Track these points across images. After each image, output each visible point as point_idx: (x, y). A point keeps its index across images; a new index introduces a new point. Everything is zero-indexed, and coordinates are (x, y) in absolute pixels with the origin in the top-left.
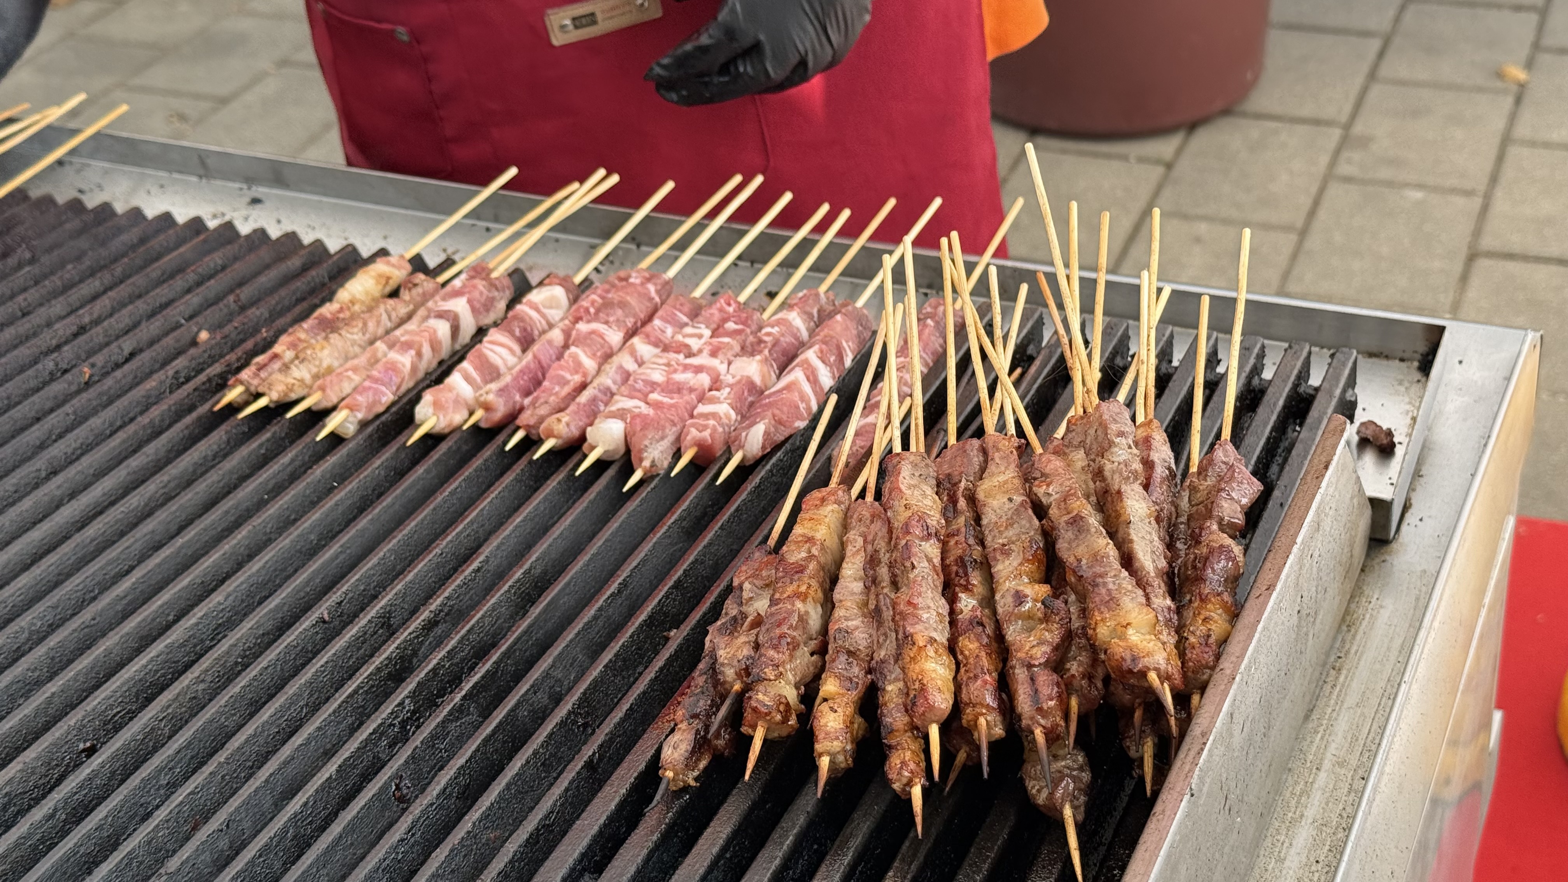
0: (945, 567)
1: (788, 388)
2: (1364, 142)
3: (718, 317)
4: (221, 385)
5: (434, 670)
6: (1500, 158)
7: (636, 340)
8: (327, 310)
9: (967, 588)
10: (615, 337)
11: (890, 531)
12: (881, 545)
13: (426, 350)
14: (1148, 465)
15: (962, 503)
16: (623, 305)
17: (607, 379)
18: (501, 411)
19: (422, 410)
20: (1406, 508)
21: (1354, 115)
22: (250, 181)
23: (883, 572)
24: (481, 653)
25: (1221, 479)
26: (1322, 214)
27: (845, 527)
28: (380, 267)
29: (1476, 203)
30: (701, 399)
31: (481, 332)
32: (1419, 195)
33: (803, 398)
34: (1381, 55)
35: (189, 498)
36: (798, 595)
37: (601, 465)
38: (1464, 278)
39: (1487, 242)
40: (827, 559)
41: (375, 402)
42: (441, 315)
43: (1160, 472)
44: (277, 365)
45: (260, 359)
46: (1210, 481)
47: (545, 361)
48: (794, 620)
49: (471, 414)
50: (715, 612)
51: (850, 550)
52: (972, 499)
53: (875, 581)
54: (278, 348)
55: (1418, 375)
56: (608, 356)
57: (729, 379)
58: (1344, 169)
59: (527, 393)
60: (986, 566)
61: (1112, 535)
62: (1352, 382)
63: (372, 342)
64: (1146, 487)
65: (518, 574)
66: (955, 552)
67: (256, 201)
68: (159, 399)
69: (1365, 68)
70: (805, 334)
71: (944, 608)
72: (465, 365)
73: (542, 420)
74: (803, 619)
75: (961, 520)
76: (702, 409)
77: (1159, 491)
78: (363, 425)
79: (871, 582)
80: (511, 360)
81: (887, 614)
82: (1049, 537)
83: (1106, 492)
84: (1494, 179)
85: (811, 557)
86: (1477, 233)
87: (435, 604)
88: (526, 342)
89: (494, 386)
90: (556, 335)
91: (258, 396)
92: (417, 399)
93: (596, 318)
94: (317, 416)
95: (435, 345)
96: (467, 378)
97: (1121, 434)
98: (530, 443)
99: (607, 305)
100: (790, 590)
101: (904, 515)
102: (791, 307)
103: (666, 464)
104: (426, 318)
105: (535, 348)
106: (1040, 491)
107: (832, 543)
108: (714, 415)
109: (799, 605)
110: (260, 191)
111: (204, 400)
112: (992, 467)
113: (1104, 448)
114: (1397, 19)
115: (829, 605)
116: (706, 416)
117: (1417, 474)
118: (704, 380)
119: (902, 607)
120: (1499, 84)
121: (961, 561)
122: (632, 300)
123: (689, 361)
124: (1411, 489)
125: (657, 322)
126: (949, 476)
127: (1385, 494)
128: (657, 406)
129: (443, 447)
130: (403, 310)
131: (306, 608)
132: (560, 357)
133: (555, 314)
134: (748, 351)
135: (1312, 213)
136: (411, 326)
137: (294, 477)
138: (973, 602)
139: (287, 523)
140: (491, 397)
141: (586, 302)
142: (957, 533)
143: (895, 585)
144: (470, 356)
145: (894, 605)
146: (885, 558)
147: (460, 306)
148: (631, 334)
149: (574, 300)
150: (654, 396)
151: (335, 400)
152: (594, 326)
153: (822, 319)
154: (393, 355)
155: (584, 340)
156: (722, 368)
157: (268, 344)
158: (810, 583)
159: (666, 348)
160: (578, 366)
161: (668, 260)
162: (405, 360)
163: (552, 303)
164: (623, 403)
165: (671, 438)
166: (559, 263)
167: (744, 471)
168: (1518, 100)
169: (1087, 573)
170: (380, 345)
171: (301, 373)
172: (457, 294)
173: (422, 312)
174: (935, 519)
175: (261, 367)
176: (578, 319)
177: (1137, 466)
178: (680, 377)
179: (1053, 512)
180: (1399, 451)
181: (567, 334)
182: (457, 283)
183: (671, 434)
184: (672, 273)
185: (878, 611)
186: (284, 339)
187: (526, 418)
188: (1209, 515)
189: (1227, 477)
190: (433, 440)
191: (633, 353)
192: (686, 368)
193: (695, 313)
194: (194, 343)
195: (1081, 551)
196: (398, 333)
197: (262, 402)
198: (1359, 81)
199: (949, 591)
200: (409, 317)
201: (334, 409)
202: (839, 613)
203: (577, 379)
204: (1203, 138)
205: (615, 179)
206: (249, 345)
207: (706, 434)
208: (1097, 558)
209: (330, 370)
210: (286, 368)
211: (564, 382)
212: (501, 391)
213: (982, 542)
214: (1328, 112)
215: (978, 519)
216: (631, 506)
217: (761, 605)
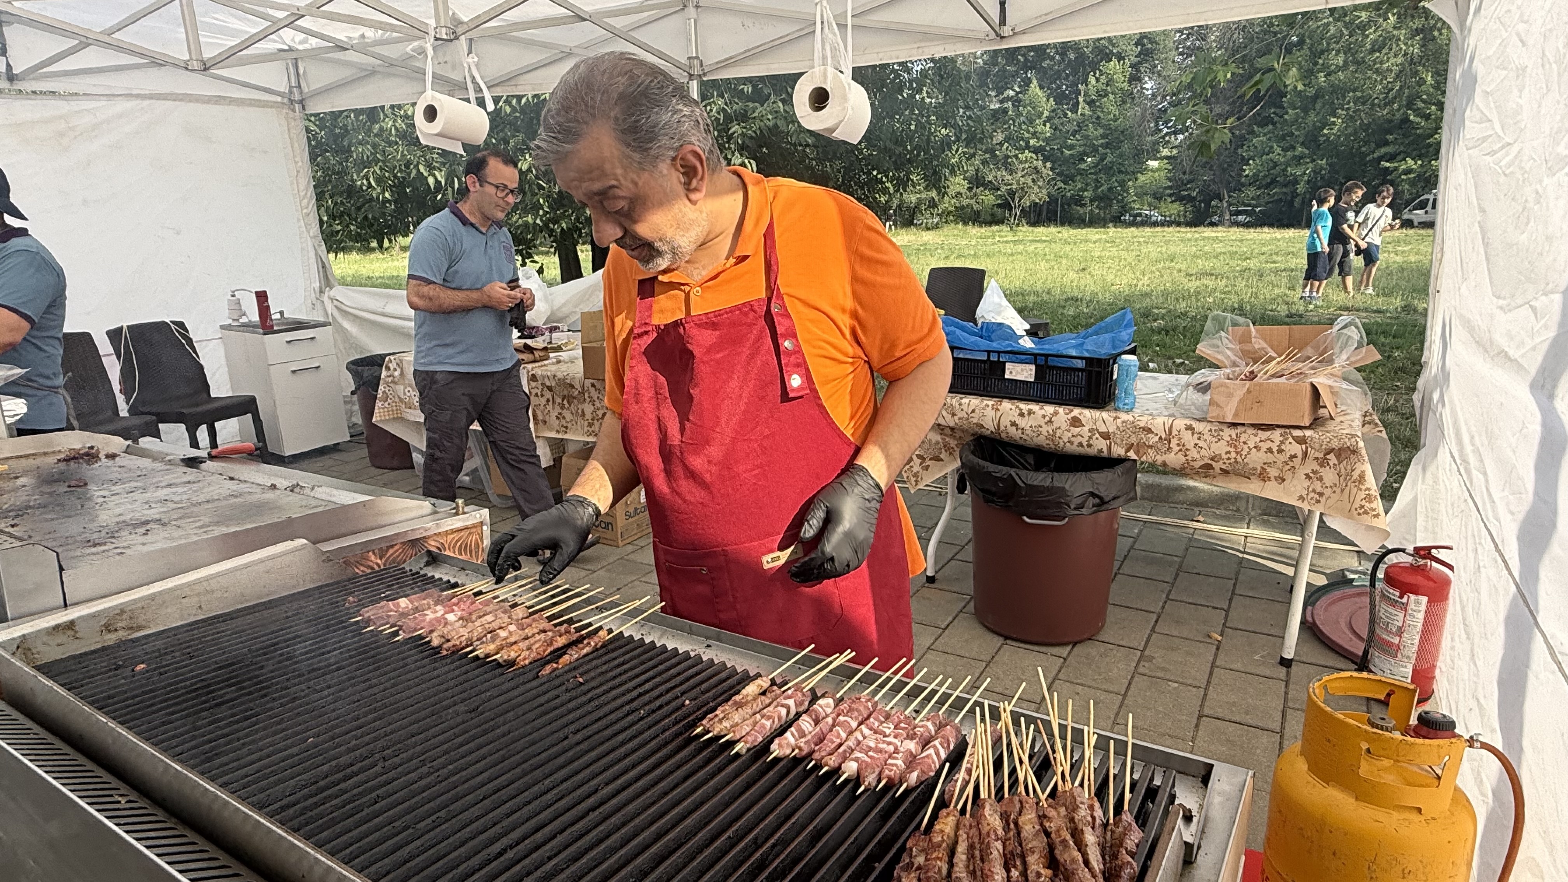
0: (1005, 855)
1: (927, 756)
2: (1151, 659)
3: (896, 720)
4: (694, 725)
5: (776, 868)
6: (1211, 673)
7: (863, 727)
8: (737, 698)
9: (1015, 866)
10: (854, 724)
11: (980, 834)
12: (976, 840)
13: (776, 720)
14: (1093, 818)
15: (1012, 825)
16: (858, 711)
17: (851, 743)
18: (806, 750)
19: (774, 746)
20: (1199, 847)
21: (1145, 647)
22: (707, 638)
23: (977, 853)
24: (795, 862)
25: (1125, 829)
26: (1132, 688)
27: (957, 828)
28: (759, 681)
29: (1202, 691)
30: (890, 757)
31: (798, 715)
32: (1176, 685)
33: (934, 762)
34: (1156, 621)
35: (679, 773)
36: (938, 858)
37: (846, 781)
38: (1197, 726)
39: (1206, 711)
40: (950, 842)
41: (755, 741)
42: (783, 706)
43: (1098, 822)
44: (716, 719)
45: (710, 716)
46: (1120, 829)
47: (825, 731)
48: (936, 870)
49: (793, 750)
50: (896, 859)
51: (960, 839)
52: (1016, 824)
53: (973, 856)
54: (717, 712)
55: (1201, 785)
56: (851, 733)
57: (902, 749)
58: (1141, 670)
59: (816, 745)
60: (1023, 857)
61: (1079, 850)
62: (1173, 786)
63: (754, 714)
64: (1093, 828)
65: (811, 827)
66: (1010, 848)
67: (709, 646)
68: (669, 728)
69: (1150, 627)
70: (933, 733)
71: (1005, 876)
72: (792, 729)
73: (823, 758)
74: (940, 869)
75: (1012, 833)
76: (890, 761)
77: (1099, 831)
78: (749, 750)
79: (971, 857)
80: (811, 729)
81: (979, 873)
82: (1051, 847)
83: (1076, 829)
84: (1209, 682)
85: (943, 841)
86: (1202, 706)
87: (776, 836)
88: (817, 722)
89: (803, 740)
90: (829, 720)
91: (708, 732)
92: (771, 741)
93: (846, 715)
94: (732, 743)
95: (780, 718)
96: (793, 734)
97: (1082, 803)
98: (818, 767)
99: (851, 710)
100: (934, 855)
101: (987, 828)
102: (928, 720)
103: (874, 784)
104: (776, 707)
105: (821, 725)
106: (1047, 824)
107: (952, 835)
108: (896, 765)
109: (938, 862)
110: (710, 642)
111: (686, 731)
112: (1025, 811)
113: (1076, 808)
114: (1163, 607)
115: (951, 865)
116: (893, 765)
117: (1203, 832)
118: (891, 748)
119: (986, 871)
120: (1209, 640)
121: (1012, 853)
122: (862, 708)
123: (886, 739)
124: (1201, 838)
125: (872, 720)
126: (1006, 812)
127: (1190, 840)
128: (871, 757)
129: (781, 764)
130: (767, 701)
131: (724, 831)
132: (831, 730)
133: (829, 711)
134: (910, 737)
135: (1128, 688)
136: (771, 708)
137: (720, 770)
138: (1017, 873)
139: (717, 790)
140: (802, 745)
141: (844, 706)
142: (1009, 839)
143: (982, 860)
144: (795, 724)
145: (982, 870)
146: (977, 846)
147: (791, 702)
148: (860, 724)
149: (836, 705)
150: (871, 753)
151: (738, 737)
152: (846, 718)
153: (940, 727)
154: (763, 721)
155: (842, 724)
156: (899, 744)
157: (714, 709)
158: (942, 853)
159: (875, 732)
160: (839, 735)
161: (875, 692)
162: (768, 724)
163: (828, 706)
164: (857, 754)
165: (877, 773)
166: (828, 688)
167: (907, 792)
168: (1218, 649)
169: (1069, 867)
170: (758, 716)
171: (726, 724)
172: (790, 697)
173: (775, 703)
174: (1000, 832)
175: (711, 720)
176: (839, 715)
177: (1089, 819)
178: (881, 746)
179: (1053, 835)
180: (1195, 820)
181: (834, 720)
182: (790, 692)
183: (877, 771)
184: (876, 698)
185: (974, 871)
186: (720, 709)
187: (816, 756)
188: (1121, 845)
189: (1128, 829)
190: (777, 760)
191: (861, 732)
192: (884, 742)
193: (887, 717)
194: (683, 705)
195: (1066, 856)
196: (765, 711)
197: (710, 735)
198: (1148, 632)
199: (1007, 868)
200: (770, 704)
201: (738, 741)
202: (956, 869)
203: (838, 741)
204: (1078, 649)
205: (854, 654)
206: (704, 709)
207: (892, 773)
208: (1073, 861)
209: (737, 724)
210: (720, 721)
211: (833, 742)
212: (806, 743)
213: (1020, 845)
214: (1134, 644)
215: (1019, 833)
216: (859, 801)
217: (920, 860)
